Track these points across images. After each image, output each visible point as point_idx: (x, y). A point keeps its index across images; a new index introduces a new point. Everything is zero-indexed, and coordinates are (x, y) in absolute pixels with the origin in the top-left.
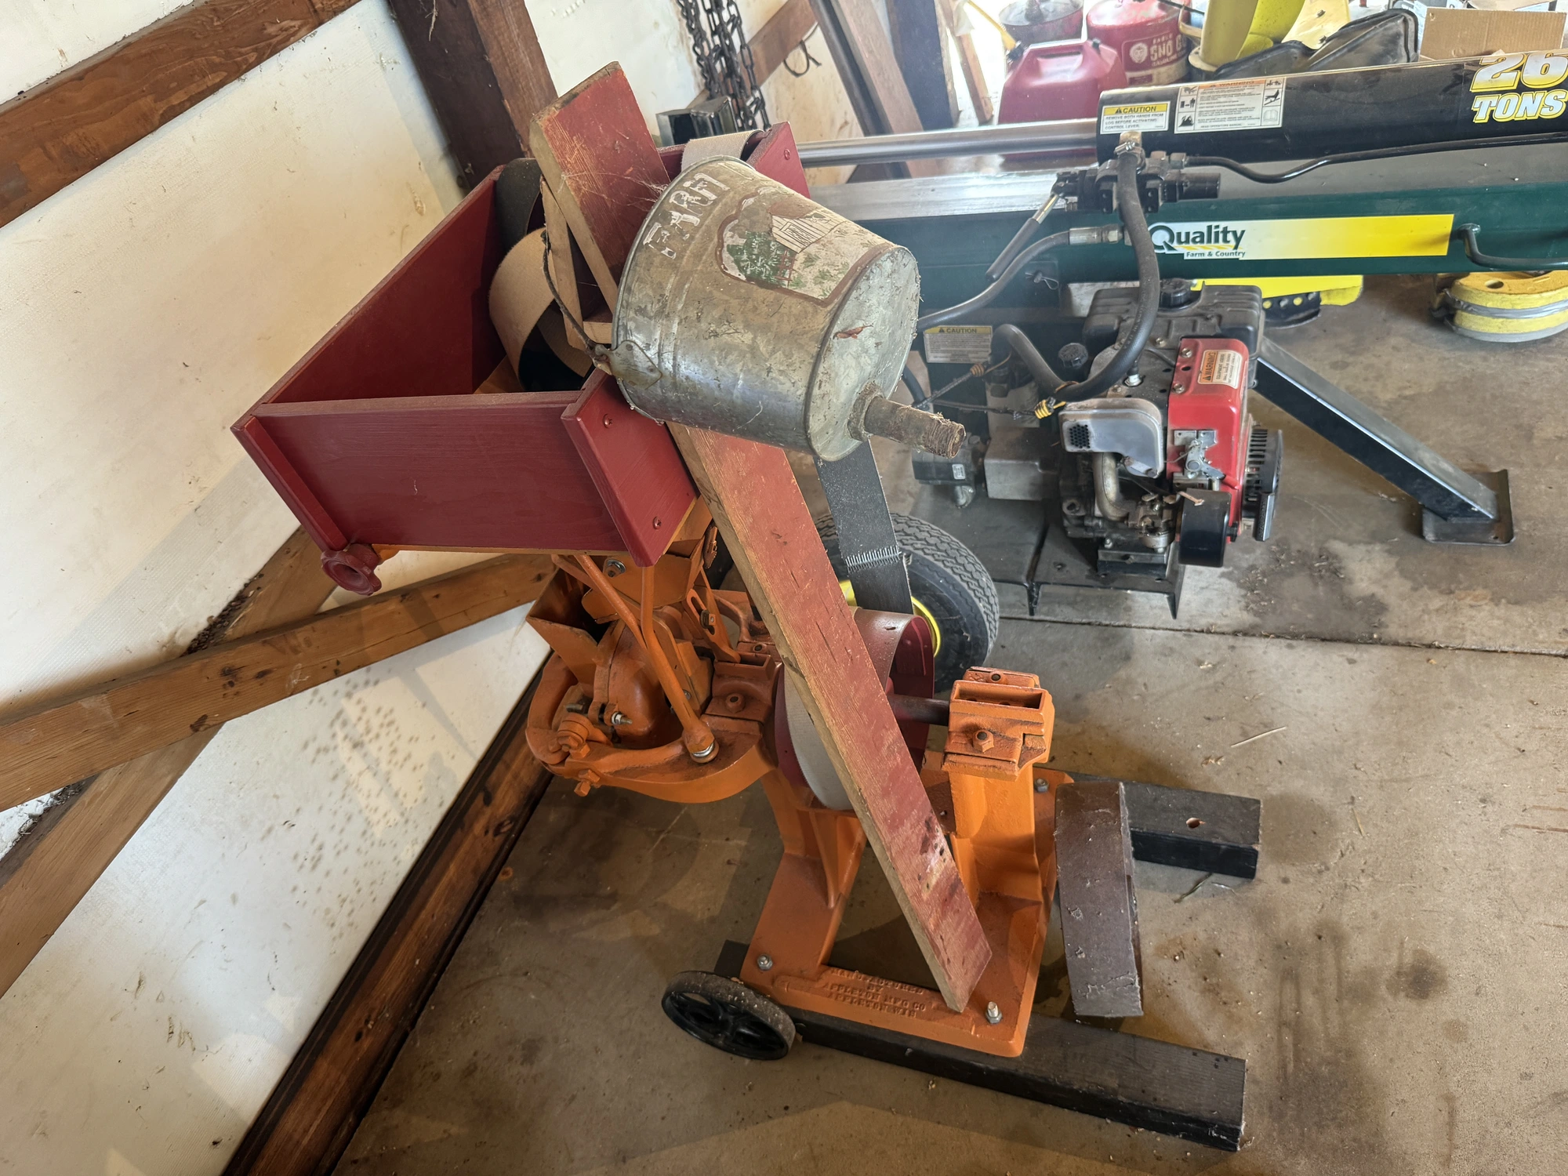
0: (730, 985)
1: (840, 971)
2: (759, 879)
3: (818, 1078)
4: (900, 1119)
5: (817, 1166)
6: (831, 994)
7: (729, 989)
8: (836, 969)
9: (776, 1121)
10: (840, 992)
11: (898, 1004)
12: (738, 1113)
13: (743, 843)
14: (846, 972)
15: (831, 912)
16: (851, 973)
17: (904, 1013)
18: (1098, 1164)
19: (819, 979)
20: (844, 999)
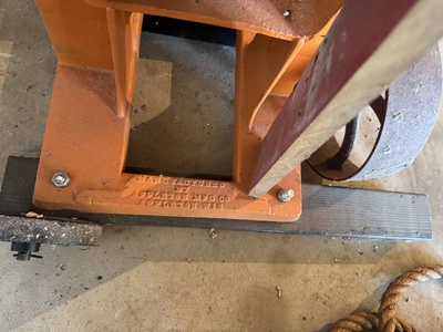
0: (27, 222)
1: (145, 177)
2: (30, 87)
3: (122, 248)
4: (195, 265)
5: (136, 319)
6: (141, 200)
7: (27, 227)
8: (140, 176)
9: (93, 291)
10: (149, 197)
11: (205, 199)
12: (56, 292)
13: (8, 56)
14: (151, 178)
15: (123, 120)
16: (156, 177)
17: (212, 207)
18: (329, 266)
19: (124, 188)
20: (155, 204)
